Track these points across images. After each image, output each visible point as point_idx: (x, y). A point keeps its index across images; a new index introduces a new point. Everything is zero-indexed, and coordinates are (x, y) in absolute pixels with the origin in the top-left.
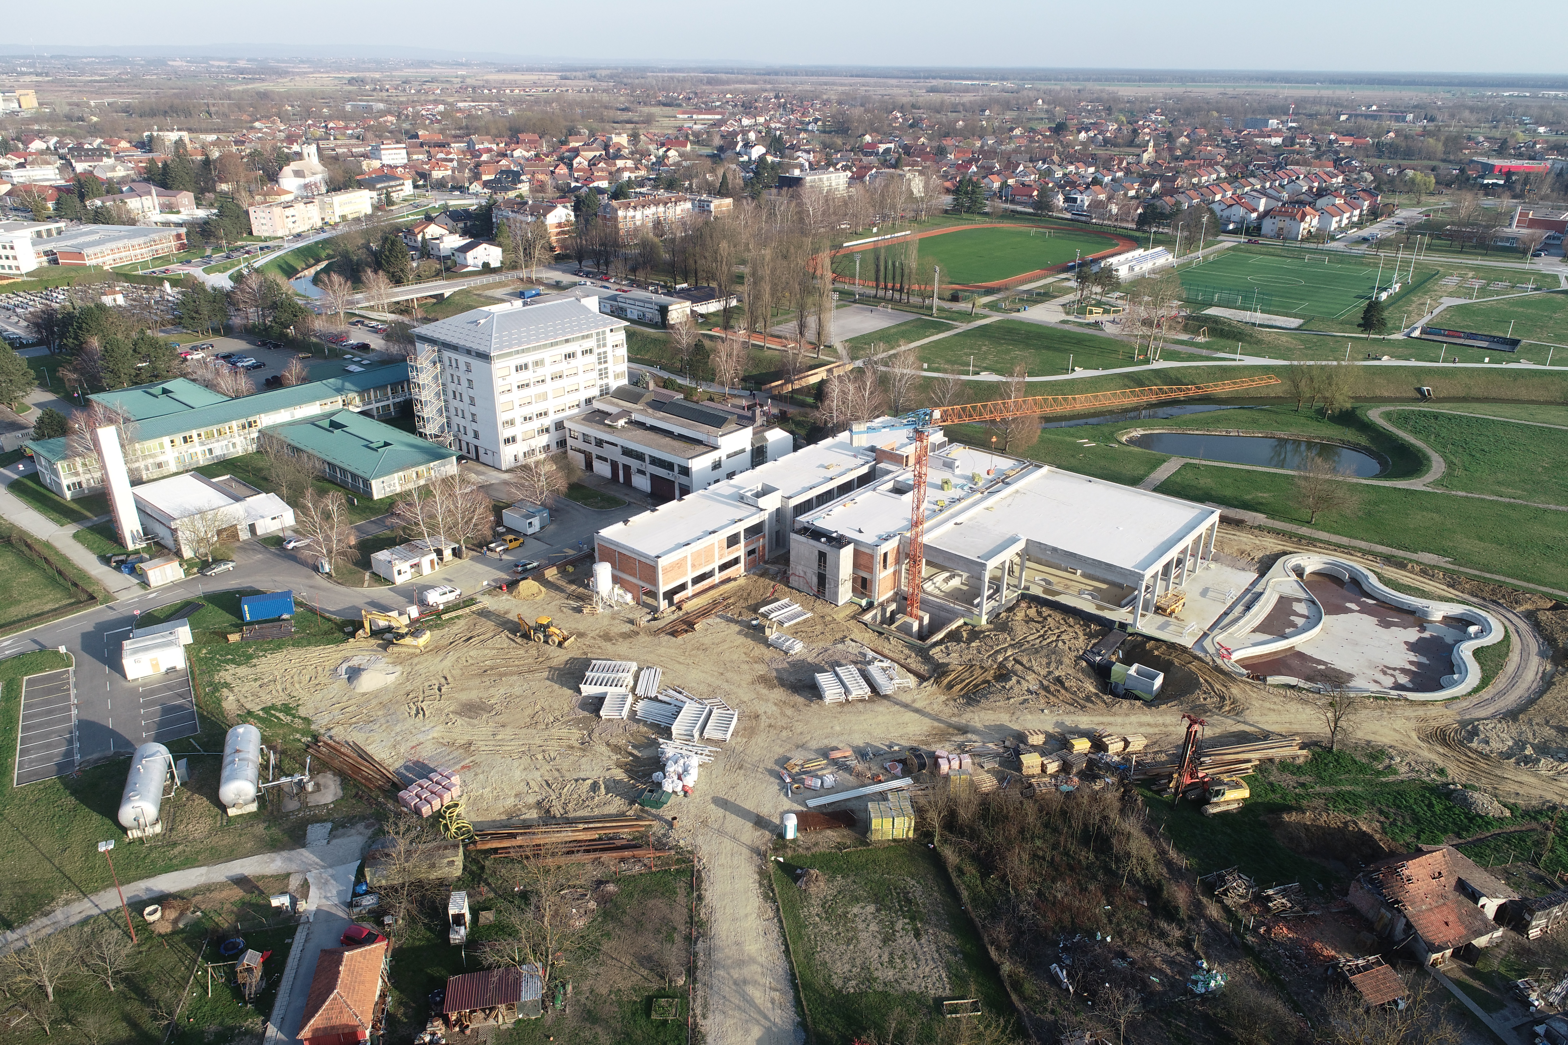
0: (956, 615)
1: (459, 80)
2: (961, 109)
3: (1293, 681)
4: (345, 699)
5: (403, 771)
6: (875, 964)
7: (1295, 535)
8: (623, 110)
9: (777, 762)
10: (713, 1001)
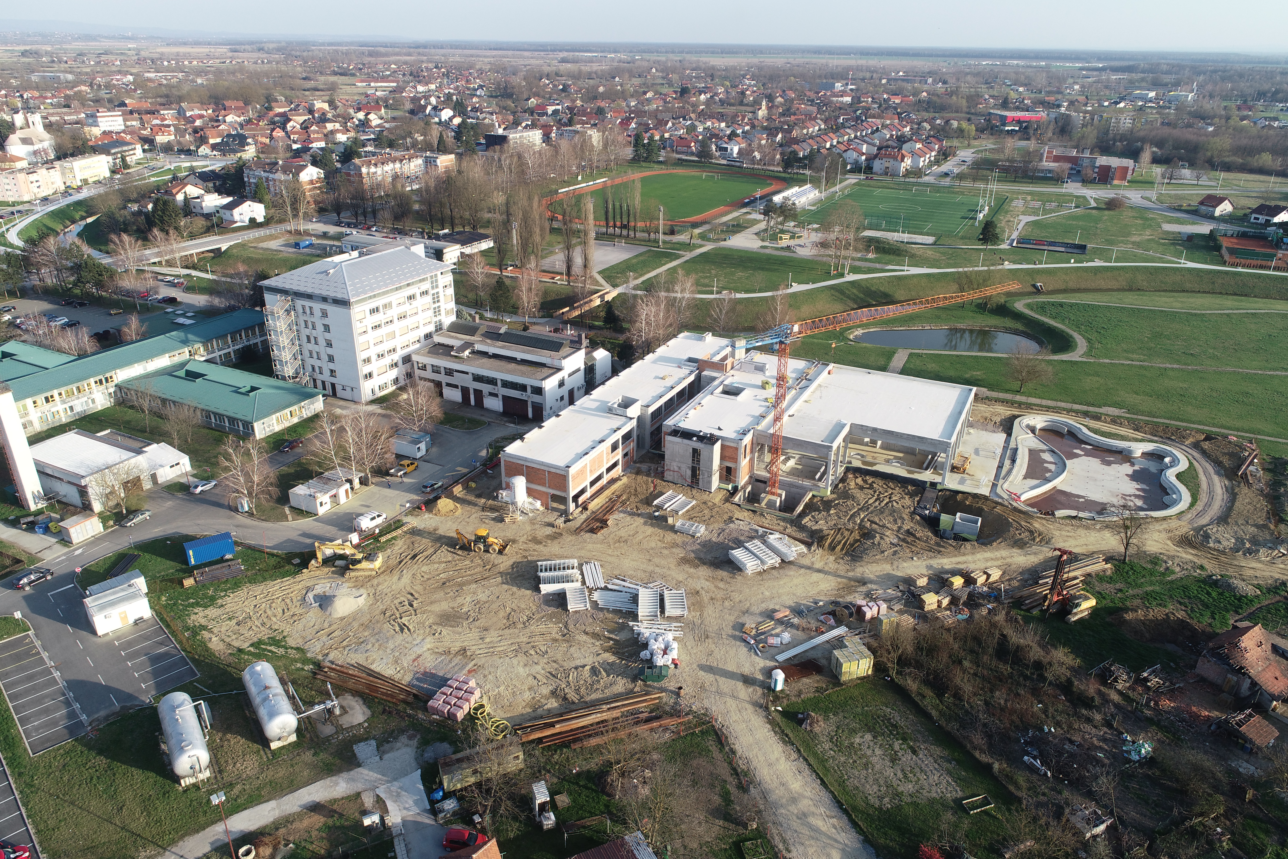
0: (806, 490)
1: (134, 53)
2: (595, 76)
3: (1073, 513)
4: (326, 625)
5: (415, 683)
6: (895, 782)
7: (1016, 402)
8: (304, 79)
9: (734, 628)
10: (788, 835)
